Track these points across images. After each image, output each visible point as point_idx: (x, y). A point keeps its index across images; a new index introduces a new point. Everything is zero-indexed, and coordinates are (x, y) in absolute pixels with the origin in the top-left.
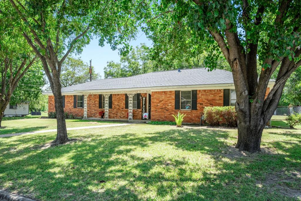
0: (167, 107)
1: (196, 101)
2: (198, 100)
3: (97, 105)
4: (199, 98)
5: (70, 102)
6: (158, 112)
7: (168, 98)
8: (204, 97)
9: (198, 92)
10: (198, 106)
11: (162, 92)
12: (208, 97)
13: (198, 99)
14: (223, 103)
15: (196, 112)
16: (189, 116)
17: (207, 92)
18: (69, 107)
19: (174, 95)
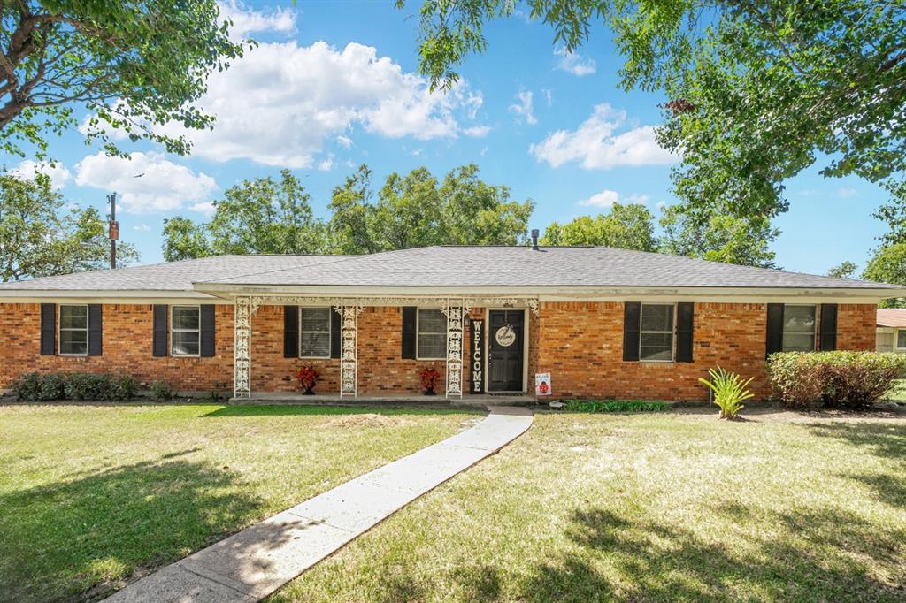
0: (595, 355)
1: (691, 336)
2: (696, 332)
3: (274, 344)
4: (699, 328)
5: (129, 331)
6: (567, 370)
7: (600, 324)
8: (714, 324)
9: (696, 311)
10: (694, 349)
11: (581, 305)
12: (724, 324)
13: (696, 329)
14: (765, 341)
15: (691, 367)
16: (670, 379)
17: (721, 309)
18: (127, 351)
19: (623, 316)
